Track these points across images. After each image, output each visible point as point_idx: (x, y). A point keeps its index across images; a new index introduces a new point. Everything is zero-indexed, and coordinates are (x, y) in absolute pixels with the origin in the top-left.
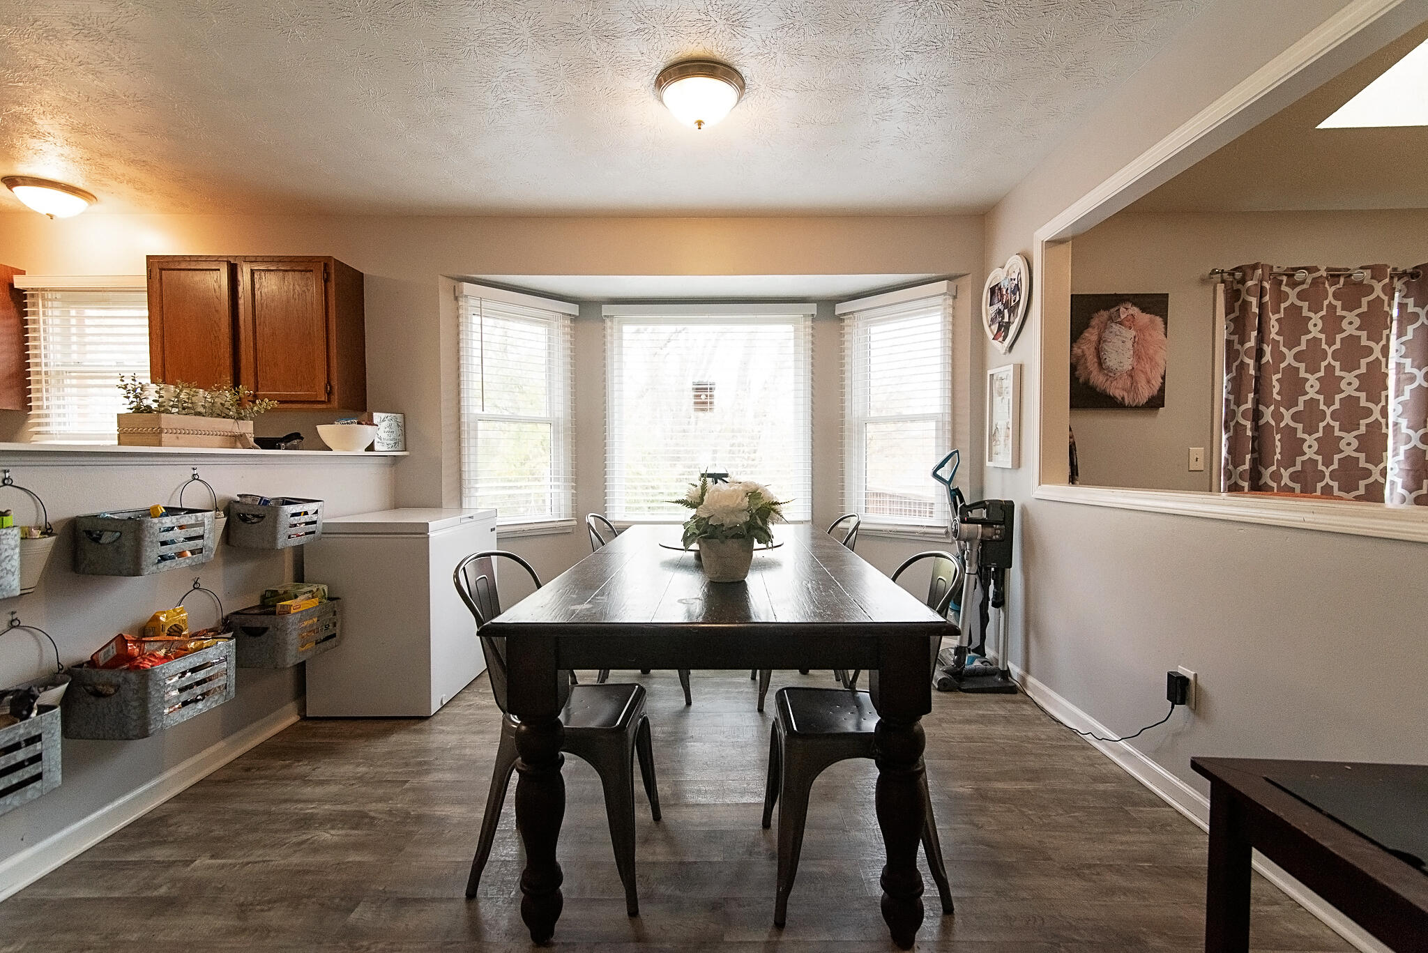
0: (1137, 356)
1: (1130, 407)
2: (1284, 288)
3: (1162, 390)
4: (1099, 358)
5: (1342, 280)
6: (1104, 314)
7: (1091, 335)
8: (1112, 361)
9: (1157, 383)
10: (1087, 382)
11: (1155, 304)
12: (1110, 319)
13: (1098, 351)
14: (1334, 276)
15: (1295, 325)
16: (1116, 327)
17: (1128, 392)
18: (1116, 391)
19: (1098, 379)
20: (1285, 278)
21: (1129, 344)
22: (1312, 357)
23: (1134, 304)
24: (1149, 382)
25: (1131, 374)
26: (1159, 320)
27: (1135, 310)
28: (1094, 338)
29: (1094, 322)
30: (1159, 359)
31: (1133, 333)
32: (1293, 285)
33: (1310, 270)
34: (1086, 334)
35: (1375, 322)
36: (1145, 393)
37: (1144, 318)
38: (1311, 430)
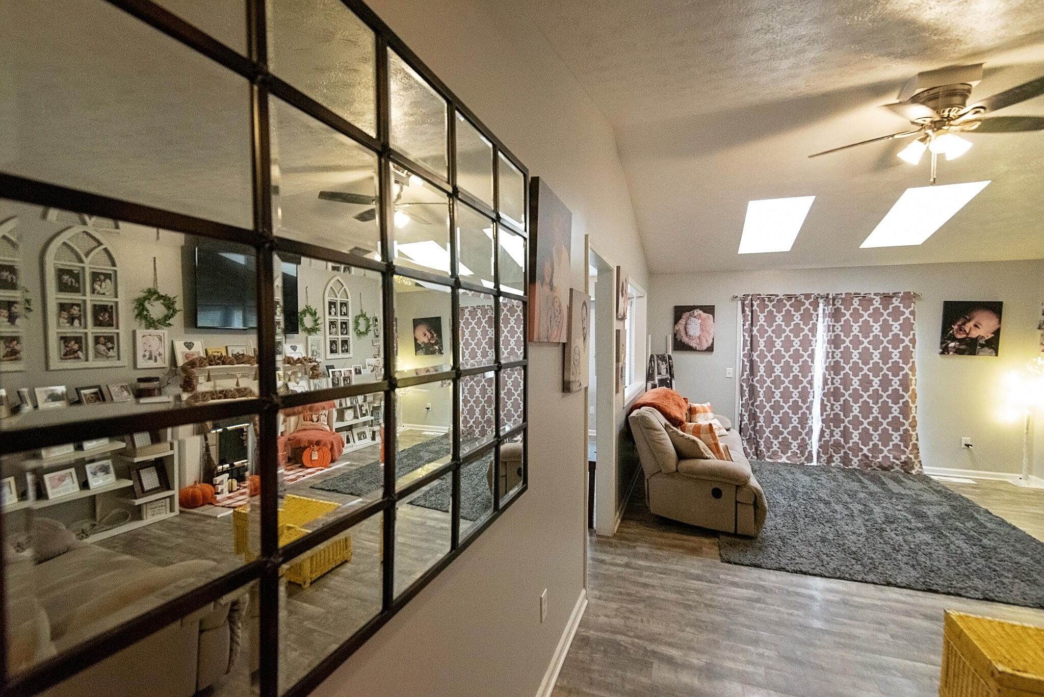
0: (702, 330)
1: (699, 351)
2: (766, 303)
3: (712, 344)
4: (686, 331)
5: (793, 299)
6: (688, 313)
7: (682, 322)
8: (691, 332)
9: (710, 342)
10: (680, 341)
11: (709, 310)
12: (690, 315)
13: (685, 329)
14: (789, 297)
15: (771, 318)
16: (693, 319)
17: (698, 345)
18: (693, 344)
19: (685, 340)
20: (767, 299)
21: (699, 325)
22: (779, 331)
23: (701, 310)
24: (707, 341)
25: (699, 338)
26: (711, 316)
27: (701, 312)
28: (684, 323)
29: (683, 317)
30: (712, 331)
31: (700, 321)
32: (771, 301)
33: (777, 296)
34: (680, 321)
35: (807, 317)
36: (705, 346)
37: (704, 315)
38: (778, 363)
